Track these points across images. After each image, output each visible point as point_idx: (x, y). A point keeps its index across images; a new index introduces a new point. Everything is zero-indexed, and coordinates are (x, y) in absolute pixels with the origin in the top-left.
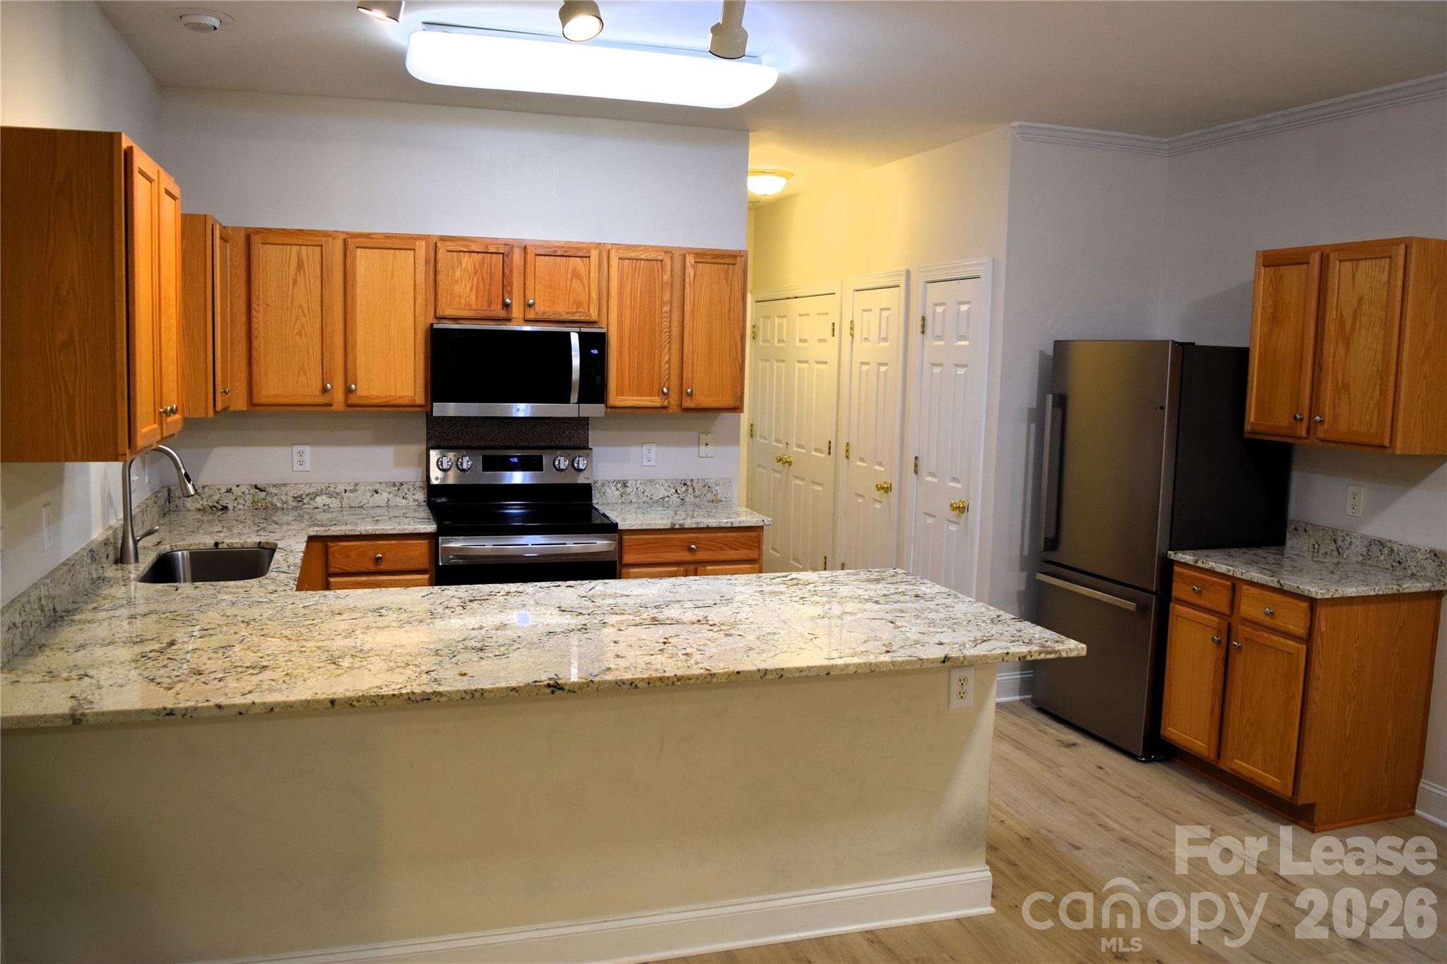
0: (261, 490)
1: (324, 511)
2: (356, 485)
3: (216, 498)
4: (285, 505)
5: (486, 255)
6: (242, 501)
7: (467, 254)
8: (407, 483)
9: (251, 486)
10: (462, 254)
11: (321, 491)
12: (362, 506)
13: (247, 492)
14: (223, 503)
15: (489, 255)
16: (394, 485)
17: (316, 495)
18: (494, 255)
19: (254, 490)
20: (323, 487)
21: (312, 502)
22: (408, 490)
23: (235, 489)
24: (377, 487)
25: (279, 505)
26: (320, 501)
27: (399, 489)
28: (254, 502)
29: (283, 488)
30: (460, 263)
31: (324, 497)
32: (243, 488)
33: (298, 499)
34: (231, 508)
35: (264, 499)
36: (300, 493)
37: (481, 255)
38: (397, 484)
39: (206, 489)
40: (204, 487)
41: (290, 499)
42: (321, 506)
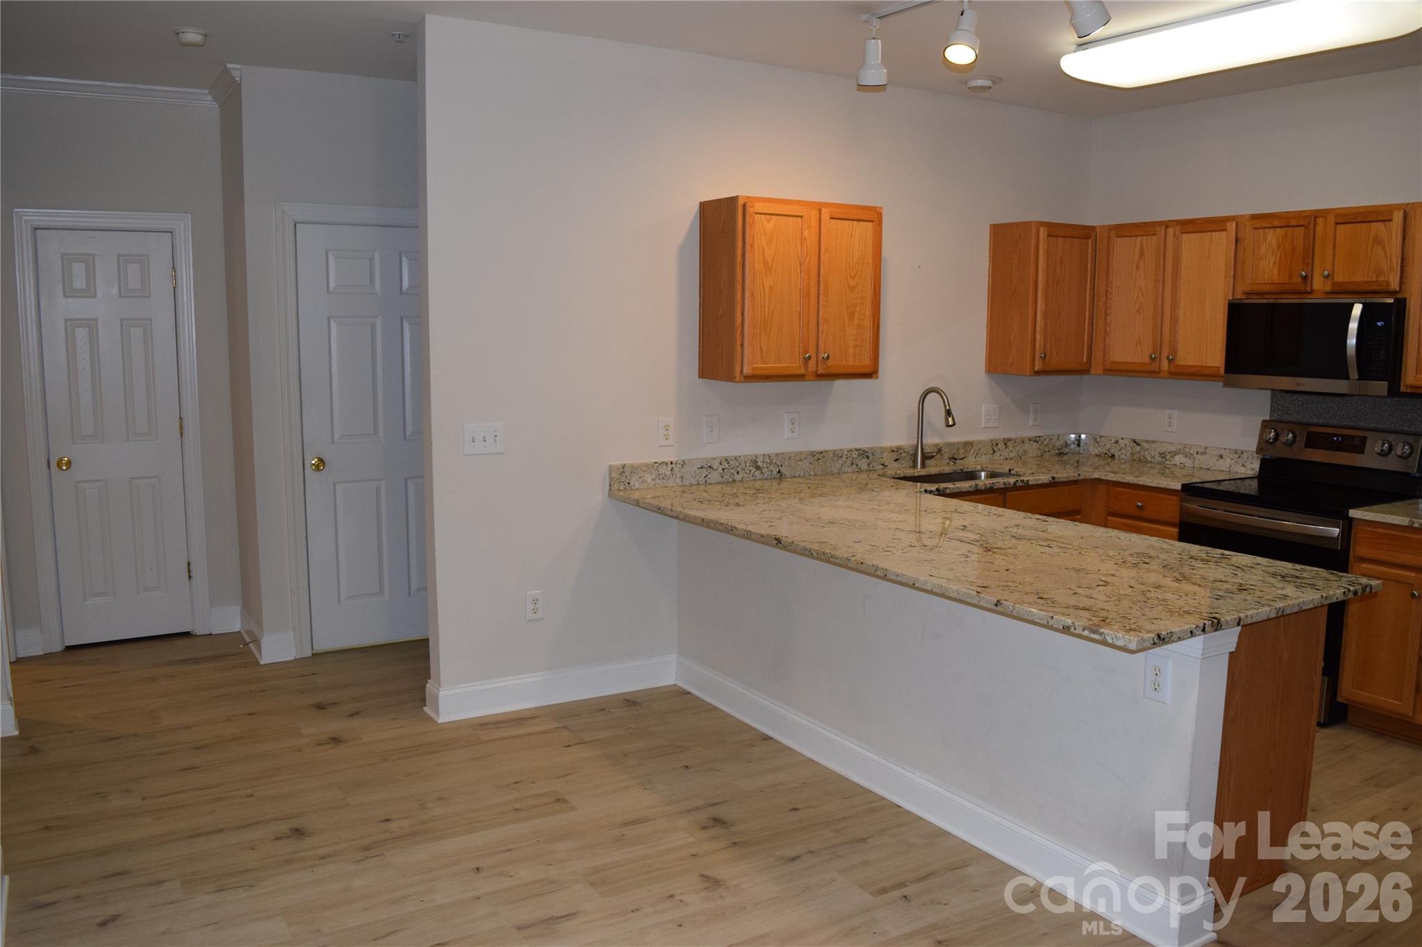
0: (1138, 445)
1: (1180, 468)
2: (1206, 448)
3: (1108, 446)
4: (1153, 459)
5: (1288, 229)
6: (1124, 452)
7: (1272, 230)
8: (1247, 451)
9: (1131, 439)
10: (1267, 230)
11: (1180, 450)
12: (1209, 469)
13: (1128, 445)
14: (1112, 451)
15: (1292, 229)
16: (1236, 453)
17: (1176, 453)
18: (1297, 228)
19: (1132, 444)
20: (1181, 447)
21: (1172, 459)
22: (1248, 458)
23: (1120, 441)
24: (1222, 452)
25: (1149, 459)
26: (1178, 459)
27: (1240, 457)
28: (1132, 454)
29: (1153, 445)
30: (1265, 239)
31: (1181, 456)
32: (1126, 442)
33: (1162, 455)
34: (1117, 457)
35: (1139, 452)
36: (1164, 450)
37: (1284, 229)
38: (1239, 452)
39: (1103, 439)
40: (1101, 437)
41: (1157, 454)
42: (1178, 464)
